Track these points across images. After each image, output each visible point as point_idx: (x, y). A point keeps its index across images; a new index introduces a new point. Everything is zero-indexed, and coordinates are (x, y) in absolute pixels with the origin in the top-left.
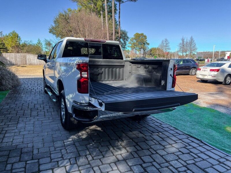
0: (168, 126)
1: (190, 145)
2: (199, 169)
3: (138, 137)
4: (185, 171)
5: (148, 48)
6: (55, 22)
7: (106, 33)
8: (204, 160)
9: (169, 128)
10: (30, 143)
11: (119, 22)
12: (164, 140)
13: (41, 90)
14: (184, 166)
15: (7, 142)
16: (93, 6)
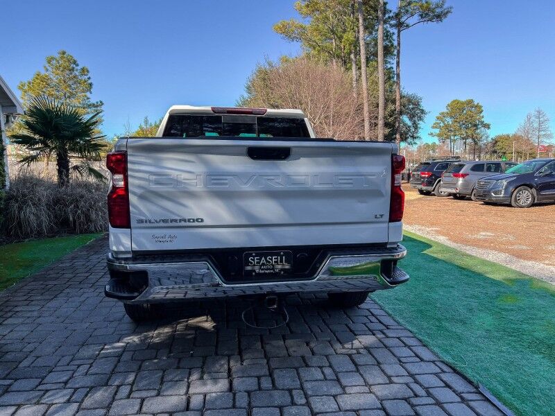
0: (404, 334)
1: (429, 395)
5: (487, 137)
6: (248, 88)
7: (362, 104)
9: (404, 339)
12: (358, 372)
16: (334, 44)
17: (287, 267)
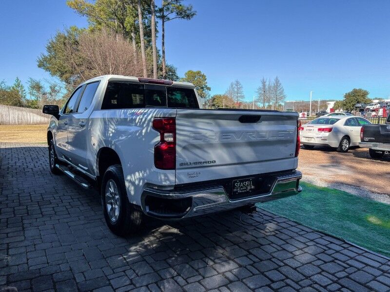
0: (284, 220)
1: (330, 249)
2: (358, 285)
3: (246, 241)
4: (339, 290)
5: (209, 96)
6: (49, 48)
8: (359, 270)
9: (287, 222)
10: (62, 263)
11: (164, 52)
12: (288, 243)
13: (42, 169)
14: (334, 282)
15: (17, 265)
16: (116, 23)
17: (253, 187)
